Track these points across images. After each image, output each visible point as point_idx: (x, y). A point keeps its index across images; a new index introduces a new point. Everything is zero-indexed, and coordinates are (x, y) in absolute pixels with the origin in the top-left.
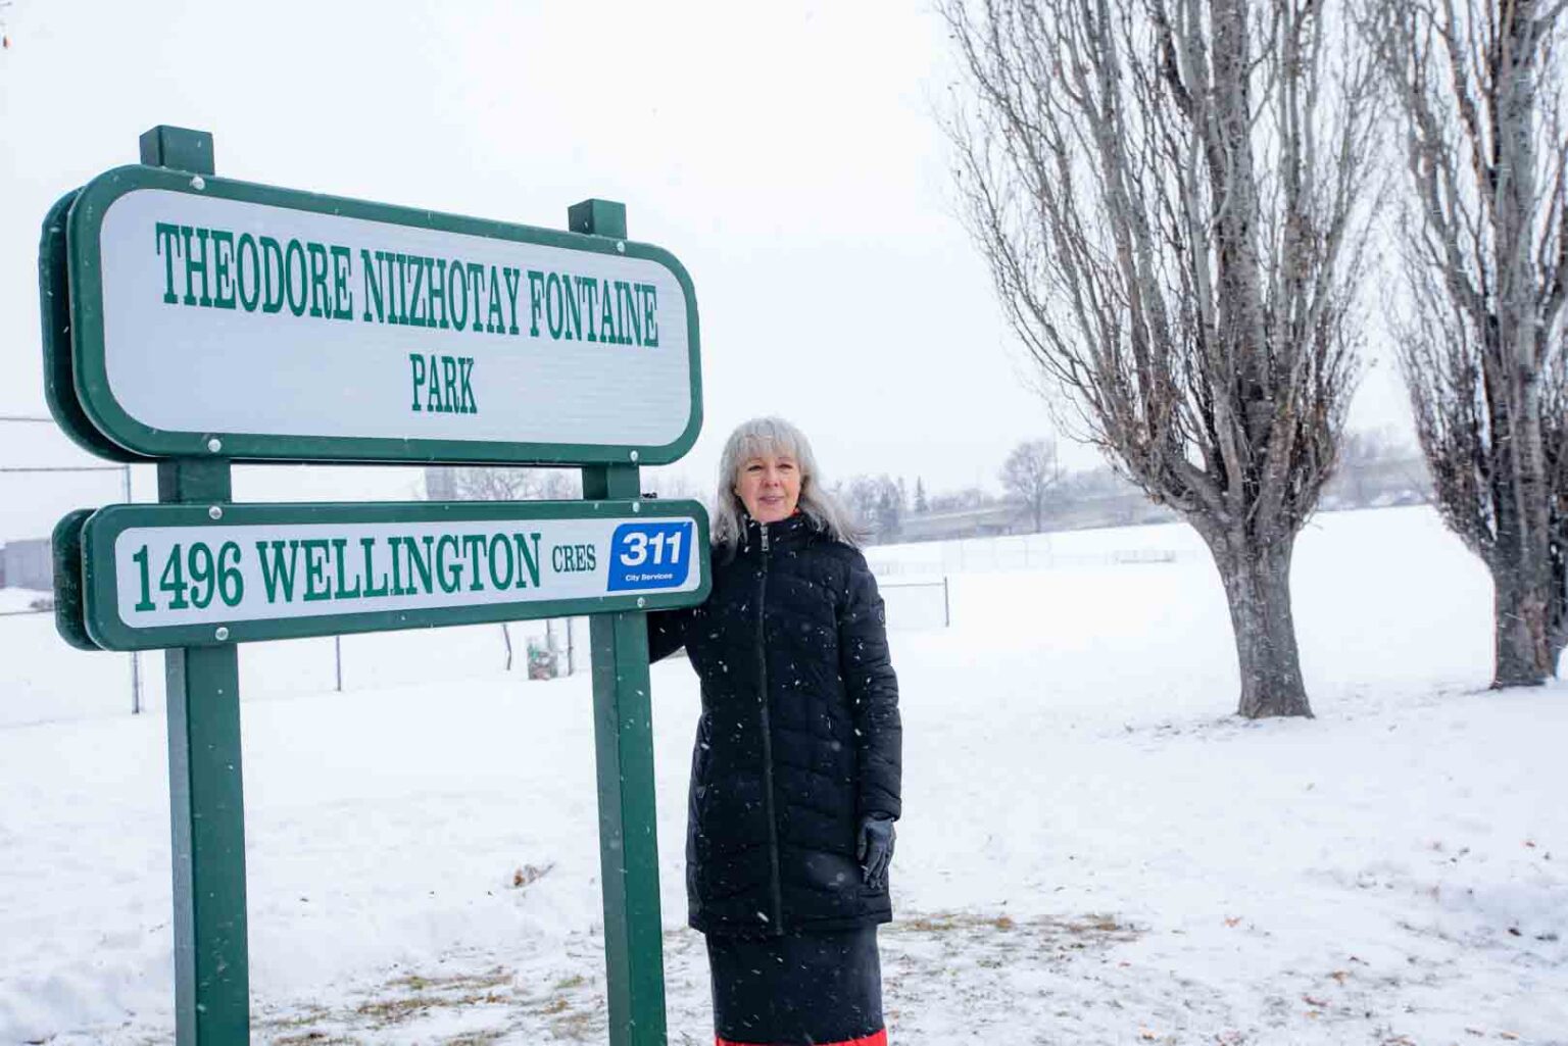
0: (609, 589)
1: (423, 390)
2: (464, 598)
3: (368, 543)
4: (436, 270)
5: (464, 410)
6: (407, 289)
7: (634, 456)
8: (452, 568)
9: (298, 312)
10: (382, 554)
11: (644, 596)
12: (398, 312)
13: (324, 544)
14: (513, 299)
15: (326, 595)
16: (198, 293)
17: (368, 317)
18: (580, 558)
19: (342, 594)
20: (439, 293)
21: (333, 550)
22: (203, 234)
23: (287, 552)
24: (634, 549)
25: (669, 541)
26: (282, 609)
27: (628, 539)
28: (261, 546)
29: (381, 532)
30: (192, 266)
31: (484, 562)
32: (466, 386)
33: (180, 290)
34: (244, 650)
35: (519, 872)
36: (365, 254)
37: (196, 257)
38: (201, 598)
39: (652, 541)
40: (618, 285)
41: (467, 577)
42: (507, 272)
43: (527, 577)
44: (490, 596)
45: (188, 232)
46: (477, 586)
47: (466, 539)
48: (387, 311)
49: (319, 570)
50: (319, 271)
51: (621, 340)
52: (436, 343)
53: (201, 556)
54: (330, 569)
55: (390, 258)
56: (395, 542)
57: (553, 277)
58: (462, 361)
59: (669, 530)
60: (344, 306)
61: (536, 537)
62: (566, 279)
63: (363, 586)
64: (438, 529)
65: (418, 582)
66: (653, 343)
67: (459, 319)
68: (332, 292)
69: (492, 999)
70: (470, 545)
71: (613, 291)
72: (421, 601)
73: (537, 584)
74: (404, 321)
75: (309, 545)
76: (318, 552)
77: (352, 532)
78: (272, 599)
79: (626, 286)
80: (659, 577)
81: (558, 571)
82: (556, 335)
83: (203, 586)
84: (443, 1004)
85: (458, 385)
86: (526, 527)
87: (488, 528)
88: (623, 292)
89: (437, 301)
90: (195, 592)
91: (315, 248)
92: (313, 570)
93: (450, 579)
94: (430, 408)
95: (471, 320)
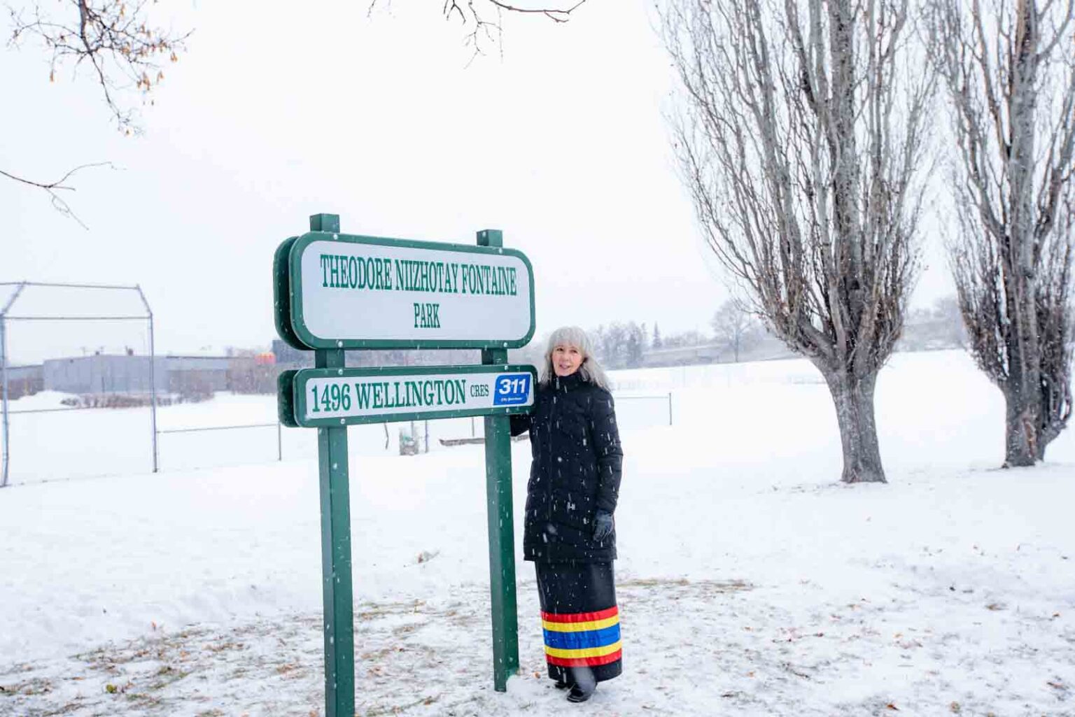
0: (495, 404)
1: (419, 318)
2: (435, 408)
3: (397, 384)
4: (424, 266)
5: (435, 326)
6: (412, 275)
7: (505, 345)
8: (429, 395)
9: (371, 287)
10: (402, 388)
11: (510, 408)
12: (409, 286)
13: (380, 384)
14: (455, 277)
15: (381, 406)
16: (335, 282)
17: (398, 288)
18: (482, 390)
19: (387, 406)
20: (426, 276)
21: (384, 387)
22: (337, 257)
23: (367, 388)
24: (505, 386)
25: (520, 383)
26: (365, 412)
27: (502, 382)
28: (357, 385)
29: (402, 379)
30: (333, 271)
31: (442, 392)
32: (436, 316)
33: (329, 282)
34: (350, 429)
35: (421, 555)
36: (397, 261)
37: (334, 268)
38: (336, 407)
39: (513, 383)
40: (499, 268)
41: (435, 399)
42: (453, 265)
43: (460, 399)
44: (445, 407)
45: (331, 257)
46: (440, 403)
47: (436, 382)
48: (405, 286)
49: (378, 396)
50: (379, 270)
51: (500, 293)
52: (424, 298)
53: (335, 390)
54: (382, 395)
55: (406, 262)
56: (407, 384)
57: (472, 266)
58: (434, 305)
59: (520, 378)
60: (389, 284)
61: (464, 381)
62: (477, 267)
63: (395, 403)
64: (424, 378)
65: (416, 401)
66: (514, 294)
67: (433, 287)
68: (384, 278)
69: (416, 612)
70: (437, 385)
71: (497, 271)
72: (418, 409)
73: (464, 401)
74: (411, 289)
75: (374, 385)
76: (378, 388)
77: (391, 380)
78: (361, 408)
79: (503, 269)
80: (516, 399)
81: (473, 396)
82: (473, 292)
83: (336, 402)
84: (392, 613)
85: (433, 316)
86: (460, 377)
87: (444, 377)
88: (501, 272)
89: (425, 280)
90: (333, 405)
91: (378, 260)
92: (376, 395)
93: (429, 399)
94: (421, 326)
95: (438, 287)
